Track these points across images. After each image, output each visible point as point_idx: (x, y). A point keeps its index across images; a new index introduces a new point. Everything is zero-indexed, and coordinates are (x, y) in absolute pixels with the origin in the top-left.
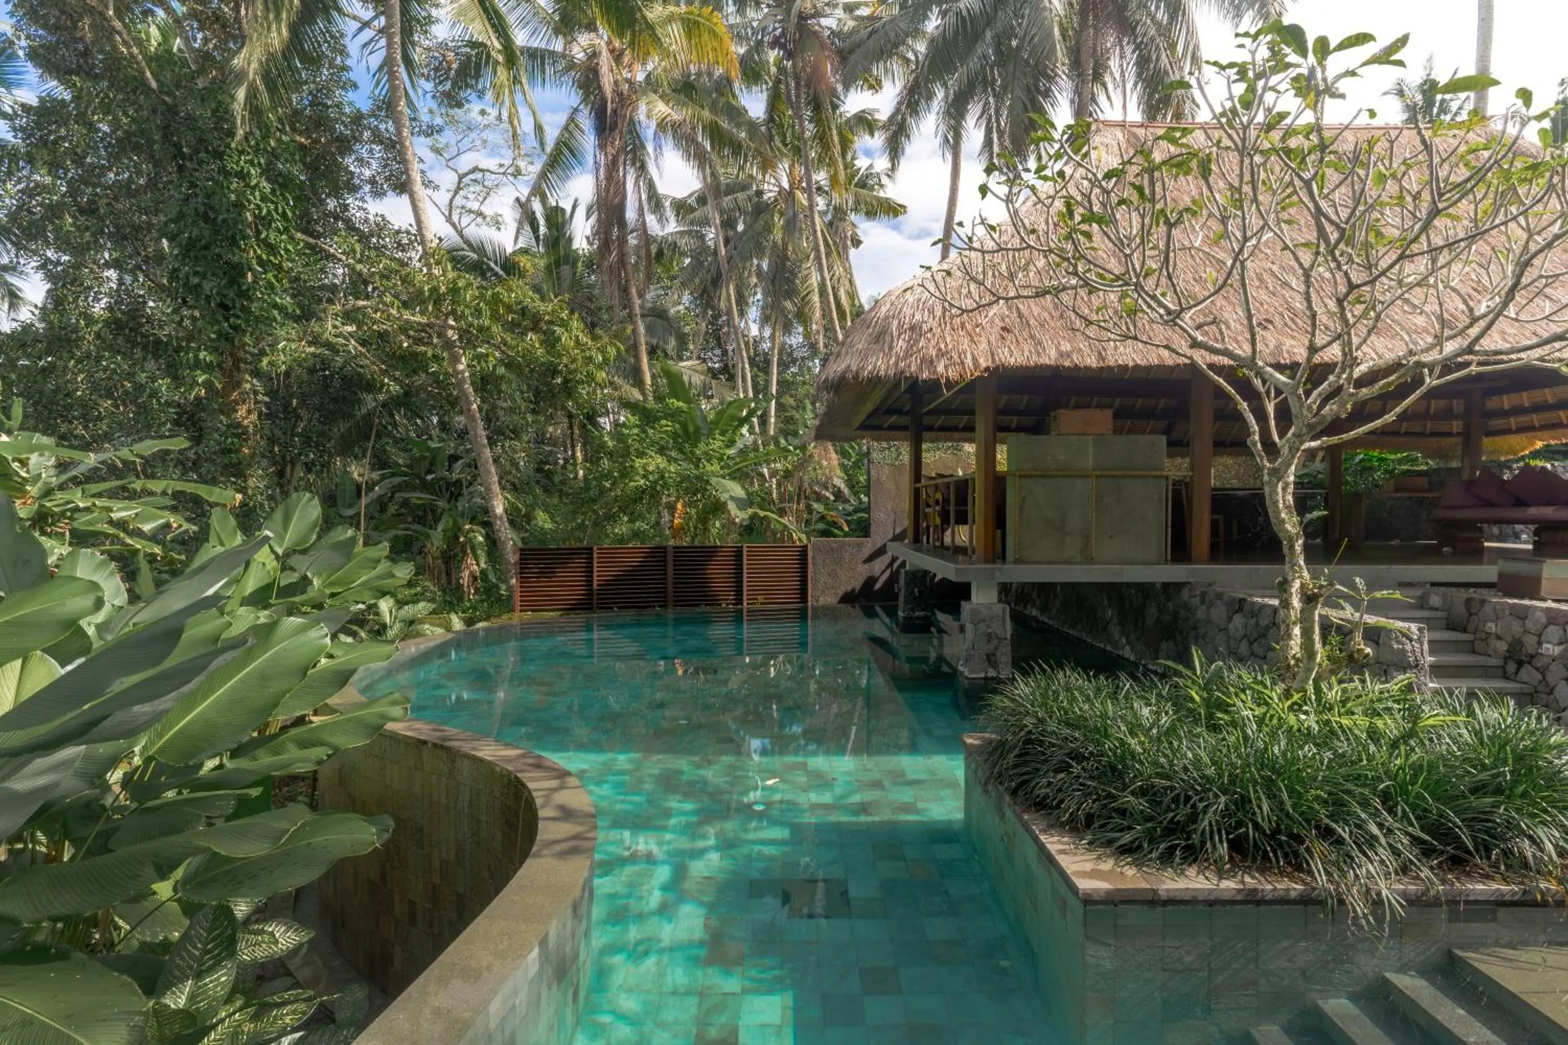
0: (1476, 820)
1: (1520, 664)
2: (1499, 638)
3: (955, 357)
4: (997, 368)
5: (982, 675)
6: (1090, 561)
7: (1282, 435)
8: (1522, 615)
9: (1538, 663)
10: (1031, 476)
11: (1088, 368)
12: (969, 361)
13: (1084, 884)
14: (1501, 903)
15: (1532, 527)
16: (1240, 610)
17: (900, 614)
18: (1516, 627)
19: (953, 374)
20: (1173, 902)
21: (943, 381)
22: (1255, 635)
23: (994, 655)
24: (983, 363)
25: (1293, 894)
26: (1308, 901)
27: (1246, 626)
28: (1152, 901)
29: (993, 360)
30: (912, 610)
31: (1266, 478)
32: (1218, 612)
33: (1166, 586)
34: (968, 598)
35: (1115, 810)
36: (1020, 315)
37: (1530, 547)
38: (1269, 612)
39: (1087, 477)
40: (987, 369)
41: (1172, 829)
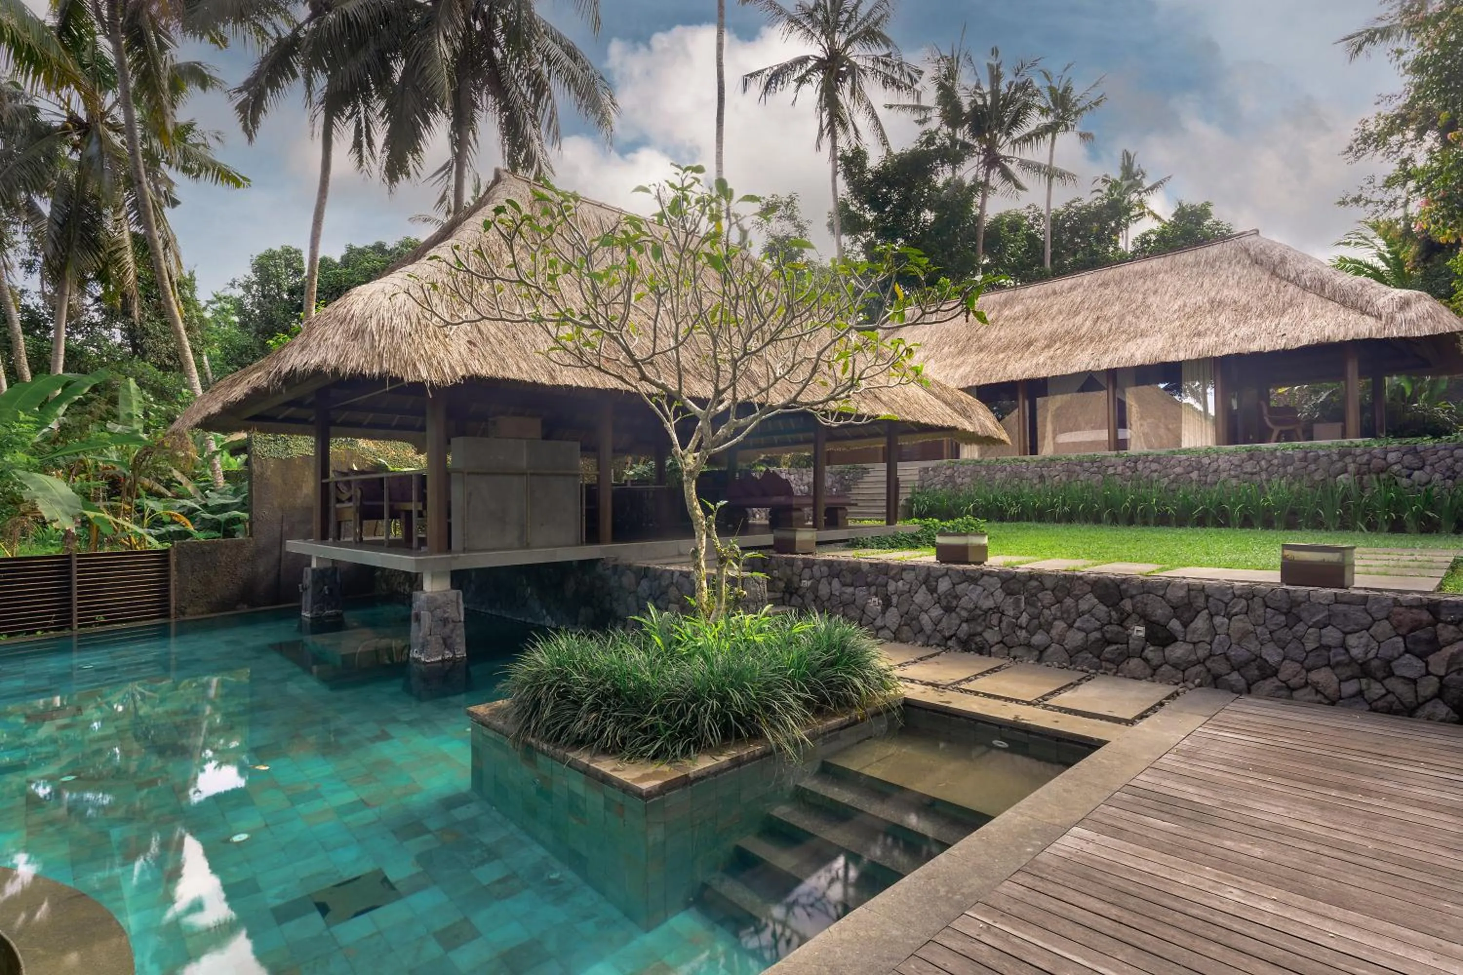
0: (829, 684)
1: (791, 594)
2: (780, 580)
3: (435, 363)
4: (471, 377)
5: (440, 658)
6: (528, 546)
7: (684, 446)
8: (791, 563)
9: (800, 593)
10: (478, 474)
11: (543, 385)
12: (447, 370)
13: (645, 786)
14: (842, 727)
15: (768, 510)
16: (646, 576)
17: (306, 614)
18: (788, 571)
19: (435, 379)
20: (699, 778)
21: (428, 385)
22: (658, 593)
23: (450, 637)
24: (461, 372)
25: (757, 753)
26: (767, 754)
27: (651, 587)
28: (685, 781)
29: (467, 370)
30: (322, 609)
31: (685, 478)
32: (628, 580)
33: (582, 563)
34: (421, 588)
35: (639, 729)
36: (479, 331)
37: (767, 522)
38: (668, 575)
39: (523, 474)
40: (463, 377)
41: (685, 731)
